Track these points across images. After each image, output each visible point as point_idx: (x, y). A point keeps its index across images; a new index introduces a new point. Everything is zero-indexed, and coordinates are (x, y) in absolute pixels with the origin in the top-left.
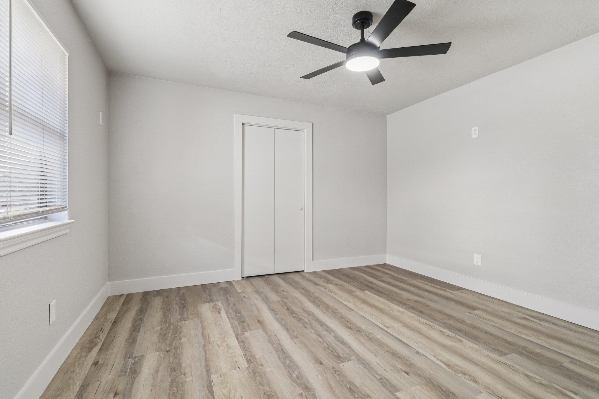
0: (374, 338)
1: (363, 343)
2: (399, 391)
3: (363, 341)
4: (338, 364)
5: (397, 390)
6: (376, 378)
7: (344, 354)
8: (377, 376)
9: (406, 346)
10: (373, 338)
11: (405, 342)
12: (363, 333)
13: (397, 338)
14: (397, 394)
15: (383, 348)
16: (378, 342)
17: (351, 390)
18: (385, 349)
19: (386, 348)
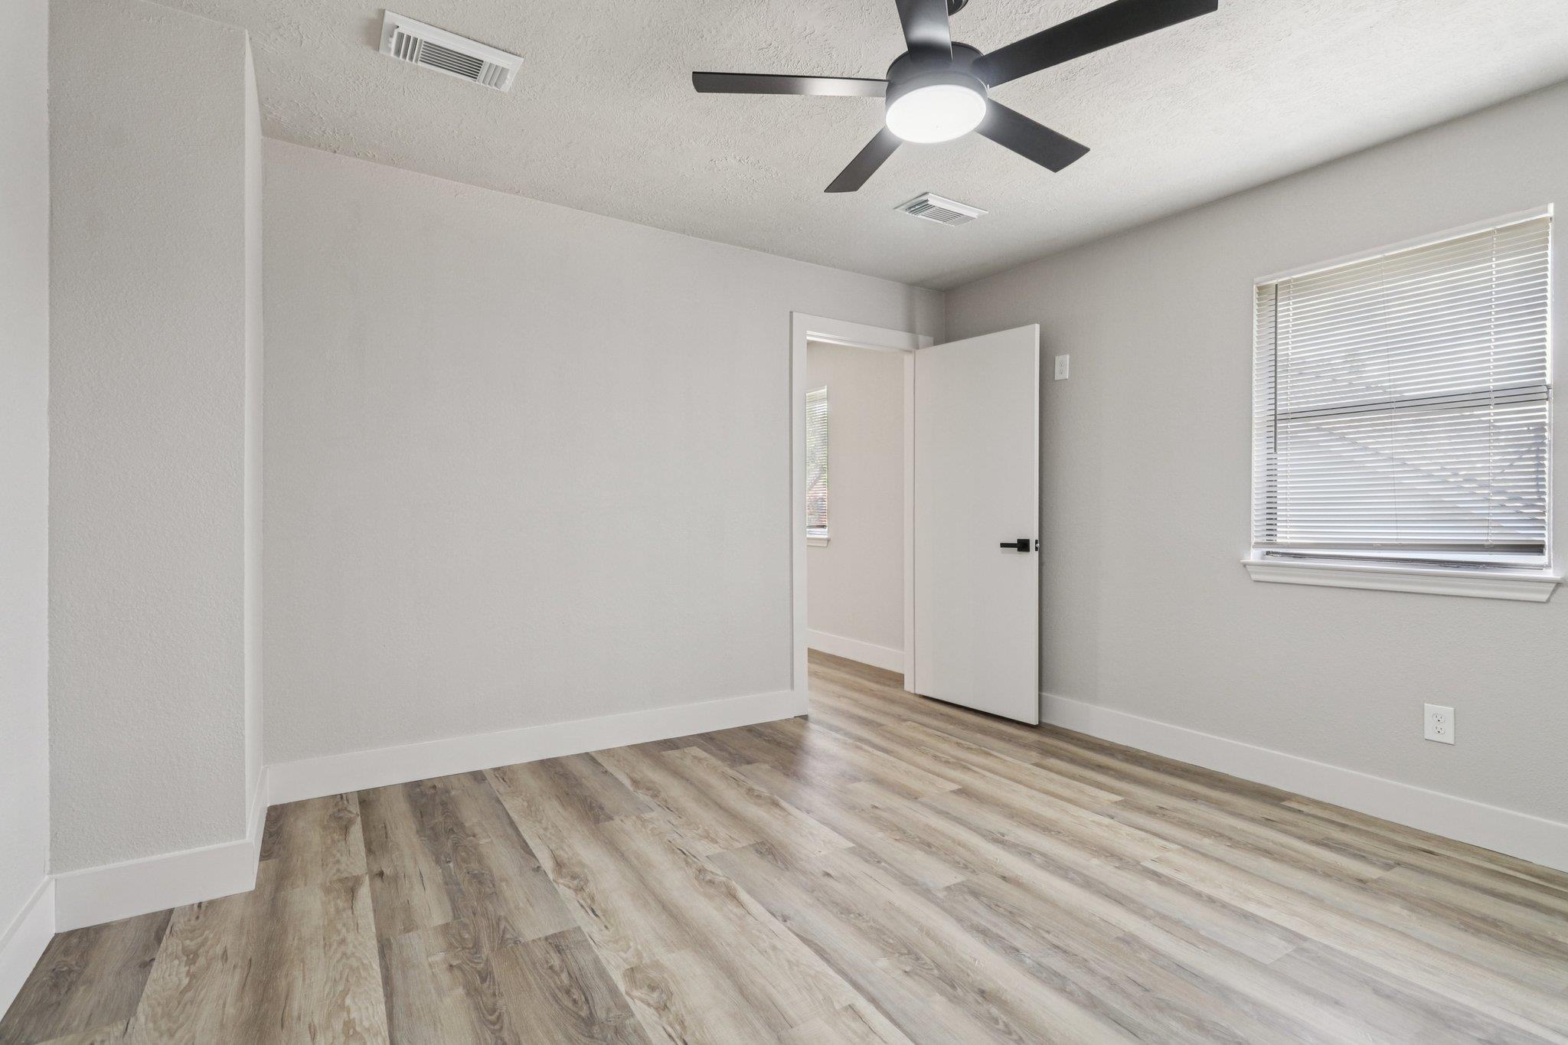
0: (897, 955)
1: (928, 934)
2: (849, 848)
3: (930, 943)
4: (968, 880)
5: (852, 851)
6: (886, 862)
7: (966, 900)
8: (886, 865)
9: (809, 937)
10: (902, 954)
11: (806, 950)
12: (936, 972)
13: (828, 961)
14: (852, 845)
15: (872, 923)
16: (887, 942)
17: (929, 845)
18: (867, 922)
19: (863, 925)
